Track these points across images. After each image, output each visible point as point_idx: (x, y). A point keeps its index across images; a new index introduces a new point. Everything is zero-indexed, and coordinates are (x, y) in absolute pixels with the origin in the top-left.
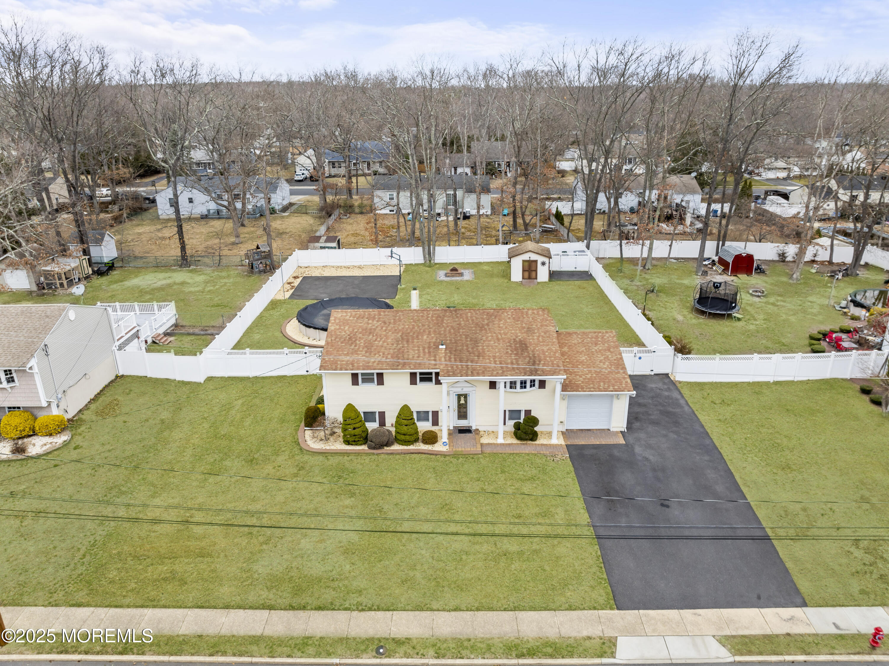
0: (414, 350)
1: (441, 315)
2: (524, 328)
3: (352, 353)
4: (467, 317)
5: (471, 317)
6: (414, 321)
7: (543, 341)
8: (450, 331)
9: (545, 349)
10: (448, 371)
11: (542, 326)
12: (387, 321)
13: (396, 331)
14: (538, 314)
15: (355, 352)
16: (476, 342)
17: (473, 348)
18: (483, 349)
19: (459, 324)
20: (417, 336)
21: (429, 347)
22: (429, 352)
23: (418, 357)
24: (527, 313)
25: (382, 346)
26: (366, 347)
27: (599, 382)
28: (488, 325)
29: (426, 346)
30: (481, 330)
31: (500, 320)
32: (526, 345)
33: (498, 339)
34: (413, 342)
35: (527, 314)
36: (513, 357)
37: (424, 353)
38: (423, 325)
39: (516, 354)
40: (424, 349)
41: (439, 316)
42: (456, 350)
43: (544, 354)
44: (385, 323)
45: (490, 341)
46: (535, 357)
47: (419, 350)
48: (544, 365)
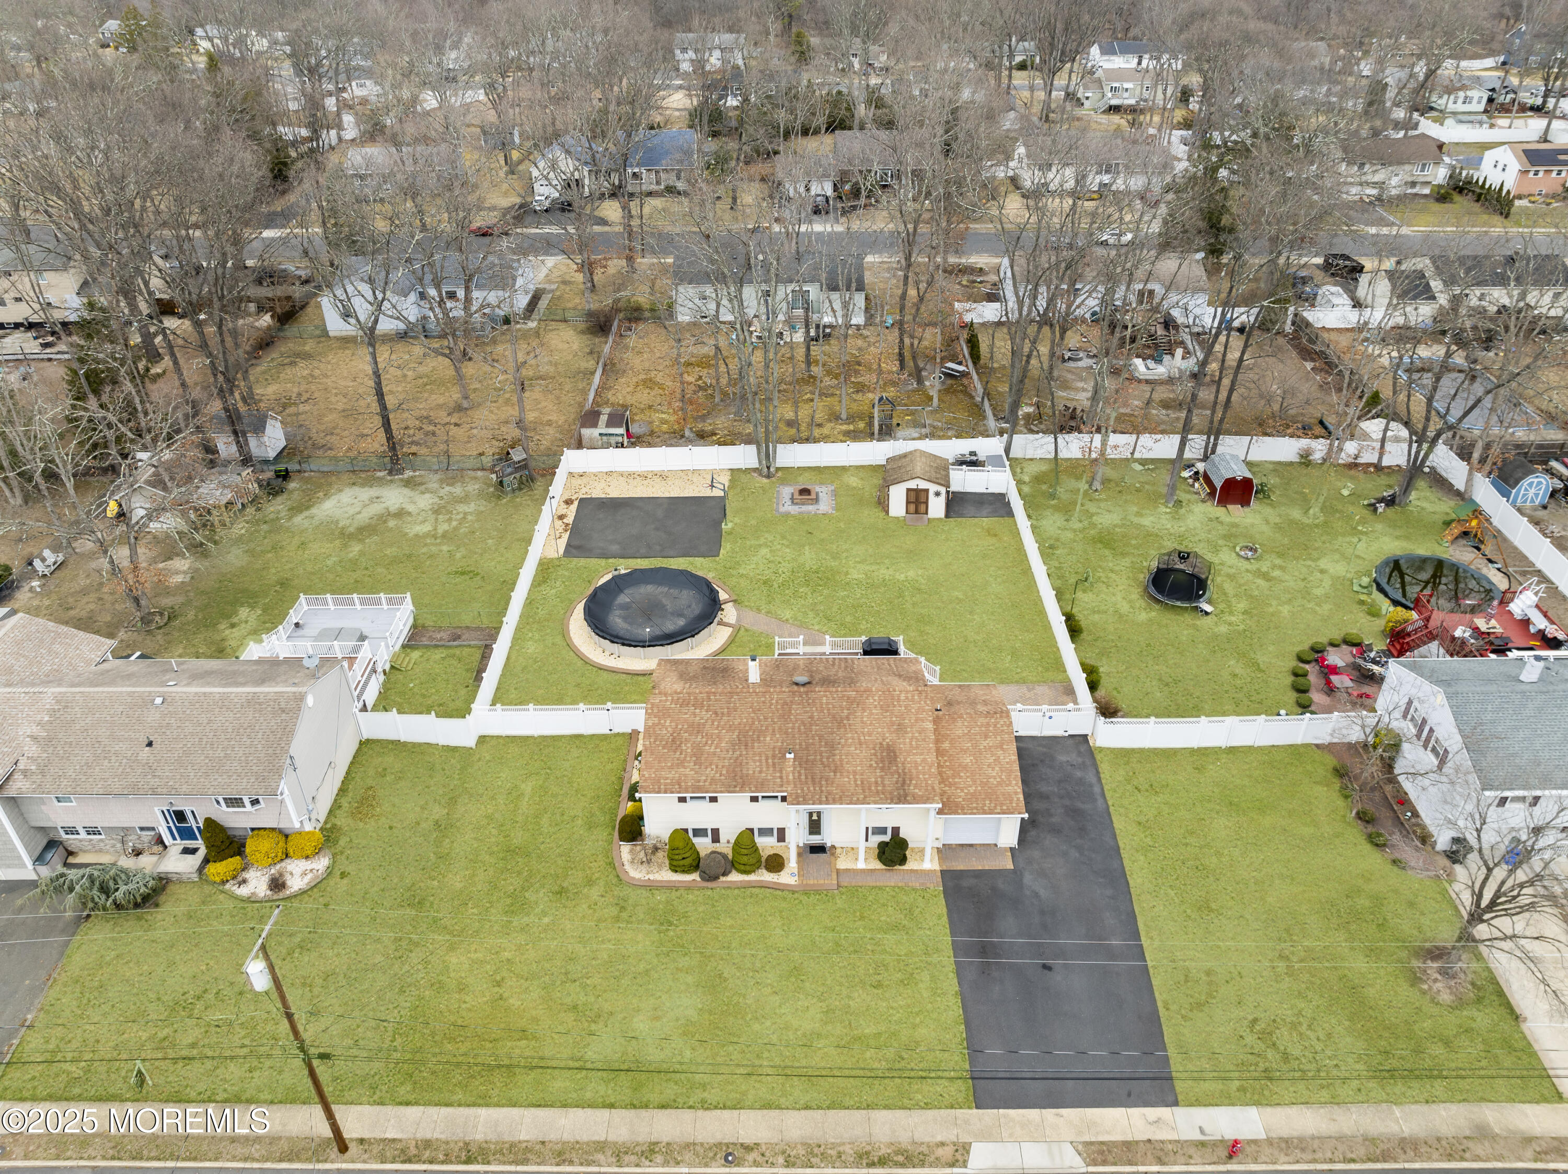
0: (755, 761)
1: (788, 700)
2: (893, 724)
3: (678, 765)
4: (821, 704)
5: (827, 704)
6: (754, 712)
7: (917, 748)
8: (799, 728)
9: (919, 759)
10: (797, 797)
11: (916, 720)
12: (719, 711)
13: (731, 729)
14: (913, 700)
15: (681, 763)
16: (832, 746)
17: (828, 758)
18: (841, 760)
19: (812, 717)
20: (758, 737)
21: (774, 756)
22: (774, 764)
23: (760, 772)
24: (899, 696)
25: (714, 753)
26: (695, 755)
27: (984, 800)
28: (848, 718)
29: (770, 753)
30: (839, 728)
31: (864, 710)
32: (894, 752)
33: (861, 744)
34: (753, 747)
35: (899, 700)
36: (878, 774)
37: (768, 767)
38: (766, 719)
39: (882, 769)
40: (767, 759)
41: (785, 703)
42: (807, 761)
43: (916, 768)
44: (716, 713)
45: (850, 746)
46: (905, 774)
47: (760, 761)
48: (916, 786)
